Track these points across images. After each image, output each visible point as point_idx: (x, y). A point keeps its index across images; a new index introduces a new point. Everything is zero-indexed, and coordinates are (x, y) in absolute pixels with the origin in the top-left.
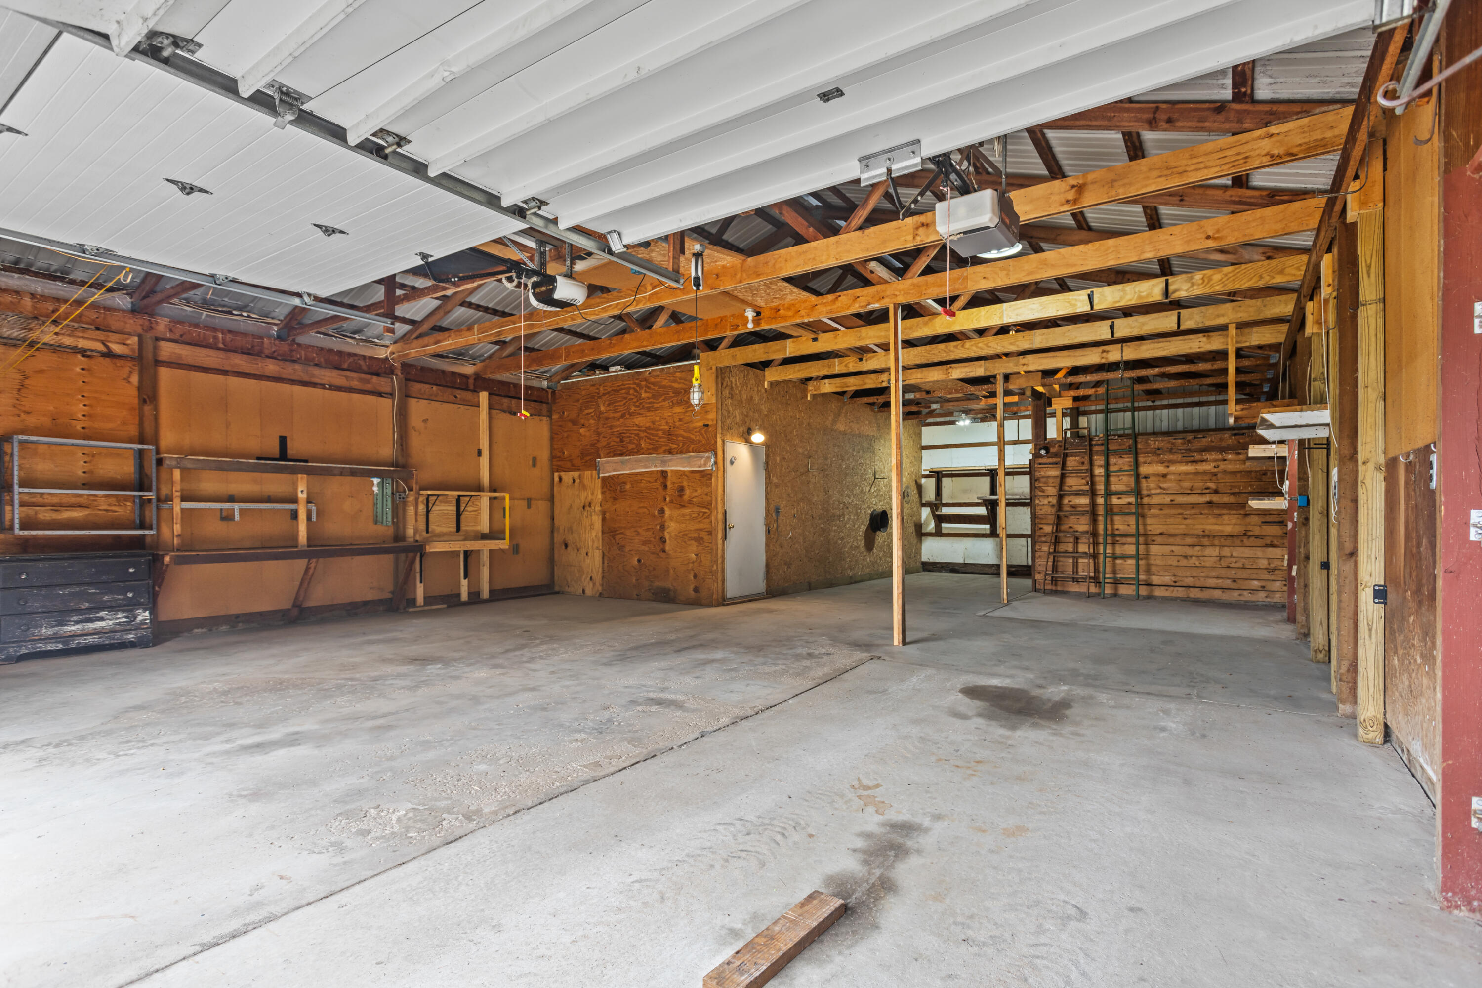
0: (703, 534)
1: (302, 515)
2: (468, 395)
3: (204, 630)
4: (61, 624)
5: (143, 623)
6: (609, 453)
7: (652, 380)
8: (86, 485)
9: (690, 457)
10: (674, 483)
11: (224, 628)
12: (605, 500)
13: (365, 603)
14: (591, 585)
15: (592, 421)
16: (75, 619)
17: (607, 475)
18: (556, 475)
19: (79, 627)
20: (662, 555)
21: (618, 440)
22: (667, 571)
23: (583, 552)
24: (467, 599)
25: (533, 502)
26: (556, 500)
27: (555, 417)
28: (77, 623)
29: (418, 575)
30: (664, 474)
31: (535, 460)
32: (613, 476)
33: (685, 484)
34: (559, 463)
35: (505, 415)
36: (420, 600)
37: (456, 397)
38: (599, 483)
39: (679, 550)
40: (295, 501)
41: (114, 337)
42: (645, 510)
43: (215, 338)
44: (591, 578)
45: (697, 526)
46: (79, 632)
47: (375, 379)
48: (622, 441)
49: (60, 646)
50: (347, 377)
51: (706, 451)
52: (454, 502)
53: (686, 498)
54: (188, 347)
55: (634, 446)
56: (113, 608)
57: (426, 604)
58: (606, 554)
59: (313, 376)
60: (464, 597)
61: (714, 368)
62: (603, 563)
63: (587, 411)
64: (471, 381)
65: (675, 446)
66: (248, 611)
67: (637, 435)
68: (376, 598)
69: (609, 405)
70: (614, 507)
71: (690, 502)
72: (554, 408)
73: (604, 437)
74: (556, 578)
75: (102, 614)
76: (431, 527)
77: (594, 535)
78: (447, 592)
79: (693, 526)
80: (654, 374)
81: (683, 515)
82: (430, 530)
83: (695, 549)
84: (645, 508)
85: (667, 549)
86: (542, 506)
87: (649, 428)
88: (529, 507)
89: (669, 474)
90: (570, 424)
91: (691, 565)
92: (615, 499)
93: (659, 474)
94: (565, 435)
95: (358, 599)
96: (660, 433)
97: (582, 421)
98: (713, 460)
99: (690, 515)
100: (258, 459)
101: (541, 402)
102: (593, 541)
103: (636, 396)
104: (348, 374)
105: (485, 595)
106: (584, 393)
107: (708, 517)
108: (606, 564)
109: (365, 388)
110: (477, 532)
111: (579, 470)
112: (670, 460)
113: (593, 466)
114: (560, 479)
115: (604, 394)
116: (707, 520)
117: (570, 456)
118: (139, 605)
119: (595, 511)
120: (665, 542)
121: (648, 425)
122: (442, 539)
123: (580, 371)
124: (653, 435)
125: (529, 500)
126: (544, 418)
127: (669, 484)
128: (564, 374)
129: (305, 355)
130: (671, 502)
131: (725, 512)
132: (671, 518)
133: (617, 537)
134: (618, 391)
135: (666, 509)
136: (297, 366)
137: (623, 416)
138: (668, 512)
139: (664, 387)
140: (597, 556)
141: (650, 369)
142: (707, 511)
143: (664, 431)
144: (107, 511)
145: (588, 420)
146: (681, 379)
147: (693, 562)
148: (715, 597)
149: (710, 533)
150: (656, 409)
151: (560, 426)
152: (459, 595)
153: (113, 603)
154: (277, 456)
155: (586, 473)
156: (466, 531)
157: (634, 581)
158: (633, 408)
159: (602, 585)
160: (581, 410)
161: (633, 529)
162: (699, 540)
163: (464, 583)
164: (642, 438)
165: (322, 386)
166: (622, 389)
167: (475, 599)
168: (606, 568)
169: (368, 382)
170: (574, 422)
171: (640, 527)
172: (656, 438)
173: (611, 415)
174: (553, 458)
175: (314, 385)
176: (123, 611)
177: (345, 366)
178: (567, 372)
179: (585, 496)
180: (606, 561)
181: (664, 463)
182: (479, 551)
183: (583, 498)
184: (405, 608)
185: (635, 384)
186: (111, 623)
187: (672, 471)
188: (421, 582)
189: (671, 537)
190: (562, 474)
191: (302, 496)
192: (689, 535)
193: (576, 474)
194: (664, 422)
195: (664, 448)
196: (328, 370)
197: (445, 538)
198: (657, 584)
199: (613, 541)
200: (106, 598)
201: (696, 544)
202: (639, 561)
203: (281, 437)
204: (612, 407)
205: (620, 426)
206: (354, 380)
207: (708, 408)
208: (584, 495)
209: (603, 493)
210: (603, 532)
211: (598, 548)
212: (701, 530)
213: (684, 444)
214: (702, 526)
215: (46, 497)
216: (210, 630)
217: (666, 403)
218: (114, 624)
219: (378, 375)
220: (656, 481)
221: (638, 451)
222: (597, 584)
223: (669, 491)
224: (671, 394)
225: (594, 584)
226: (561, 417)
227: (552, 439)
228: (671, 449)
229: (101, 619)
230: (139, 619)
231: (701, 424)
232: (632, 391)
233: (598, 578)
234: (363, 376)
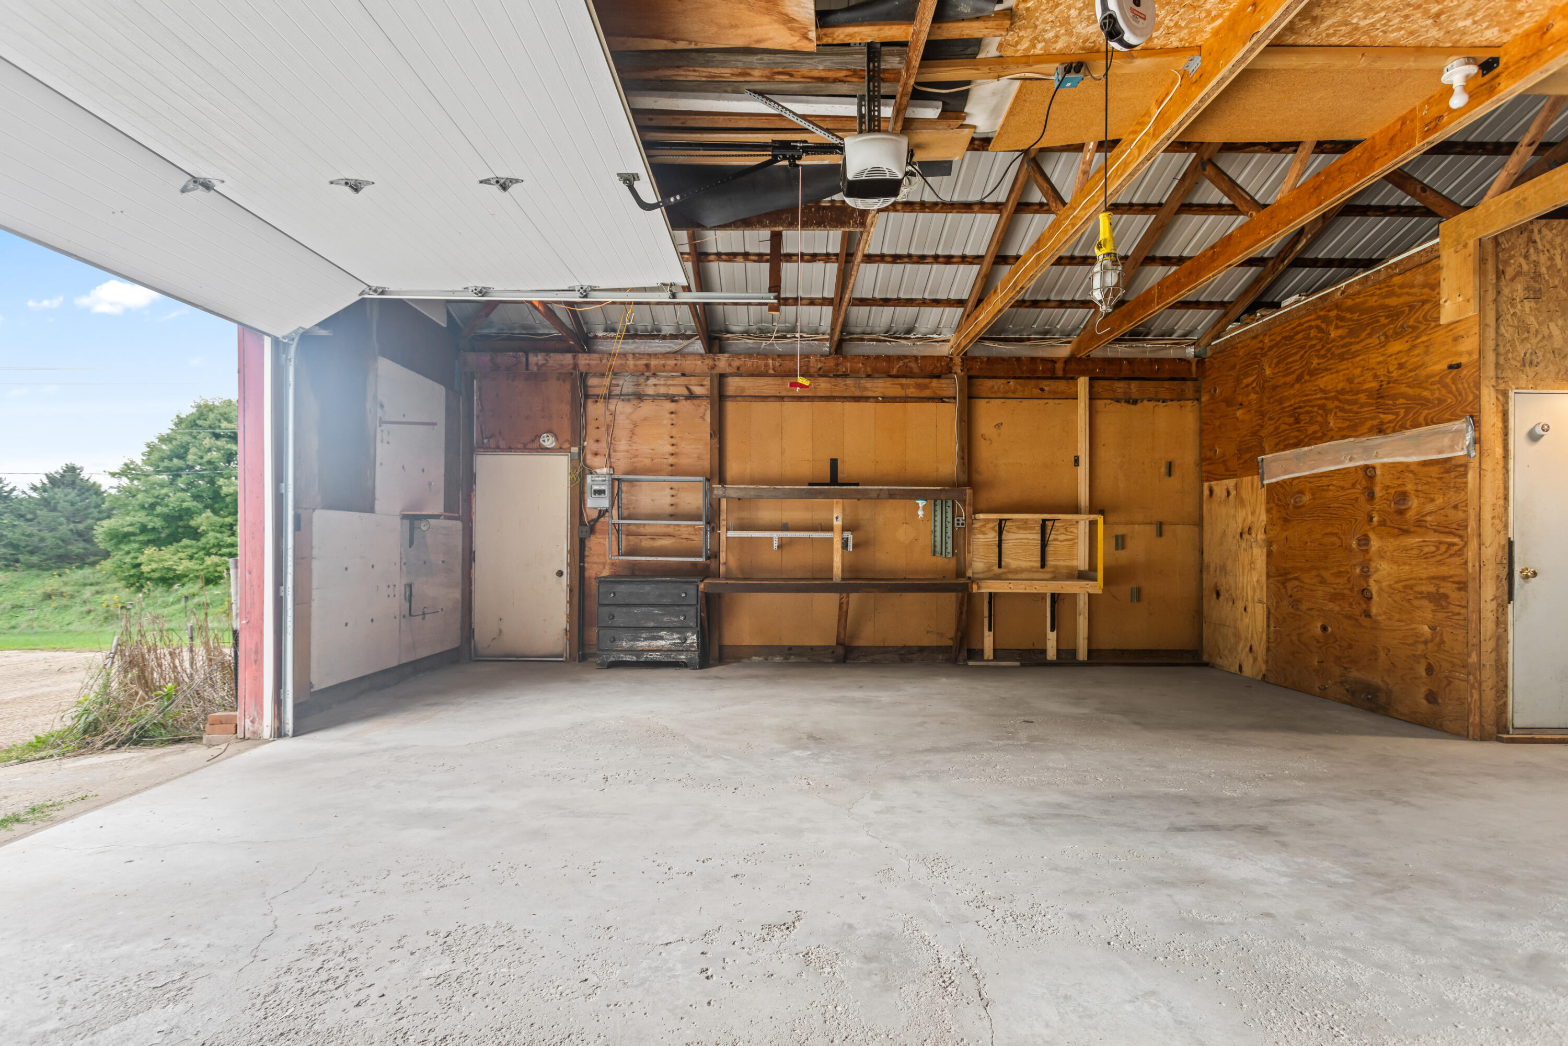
0: (1447, 588)
1: (837, 545)
2: (1062, 385)
3: (761, 659)
4: (636, 639)
5: (691, 645)
6: (1277, 444)
7: (1349, 302)
8: (673, 516)
9: (1419, 435)
10: (1387, 487)
11: (778, 659)
12: (1271, 522)
13: (922, 649)
14: (1251, 660)
15: (1253, 396)
16: (644, 636)
17: (1274, 480)
18: (1206, 485)
19: (646, 643)
20: (1365, 621)
21: (1292, 420)
22: (1374, 652)
23: (1240, 605)
24: (1055, 658)
25: (1165, 527)
26: (1205, 523)
27: (1205, 398)
28: (646, 639)
29: (986, 621)
30: (1368, 471)
31: (1170, 467)
32: (1284, 481)
33: (1410, 487)
34: (1210, 468)
35: (1118, 405)
36: (988, 653)
37: (1042, 390)
38: (1263, 493)
39: (1397, 616)
40: (830, 529)
41: (694, 380)
42: (1334, 539)
43: (766, 365)
44: (1251, 649)
45: (1433, 571)
46: (647, 648)
47: (935, 383)
48: (1297, 421)
49: (635, 659)
50: (902, 385)
51: (1455, 418)
52: (1038, 529)
53: (1411, 515)
54: (750, 379)
55: (1316, 427)
56: (671, 629)
57: (996, 658)
58: (1272, 611)
59: (866, 389)
60: (1051, 654)
61: (1471, 243)
62: (1268, 626)
63: (1245, 382)
64: (1059, 366)
65: (1391, 417)
66: (800, 644)
67: (1322, 407)
68: (934, 644)
69: (1277, 364)
70: (1285, 534)
71: (1420, 523)
72: (1203, 386)
73: (1271, 419)
74: (1205, 642)
75: (663, 633)
76: (1005, 560)
77: (1255, 579)
78: (1027, 645)
79: (1425, 570)
80: (1350, 291)
81: (1406, 549)
82: (1003, 564)
83: (1429, 615)
84: (1336, 534)
85: (1374, 611)
86: (1183, 533)
87: (1342, 392)
88: (1160, 534)
89: (1378, 472)
90: (1223, 406)
91: (1421, 647)
92: (1286, 520)
93: (1361, 474)
94: (1217, 423)
95: (912, 642)
96: (1362, 398)
97: (1240, 399)
98: (1469, 436)
99: (1420, 548)
100: (810, 484)
101: (1184, 379)
102: (1254, 590)
103: (1321, 339)
104: (903, 381)
105: (1082, 655)
106: (1241, 353)
107: (1460, 553)
108: (1272, 628)
109: (922, 395)
110: (1072, 568)
111: (1235, 476)
112: (1380, 446)
113: (1255, 468)
114: (1211, 491)
115: (1271, 348)
116: (1457, 560)
117: (1224, 456)
118: (688, 628)
119: (1256, 541)
120: (1370, 598)
121: (1340, 386)
122: (1019, 576)
123: (1237, 320)
124: (1348, 402)
125: (1160, 525)
126: (1189, 403)
127: (1378, 491)
128: (1215, 331)
129: (851, 367)
130: (1382, 523)
131: (1511, 544)
132: (1381, 555)
133: (1290, 585)
134: (1291, 338)
135: (1372, 536)
136: (849, 381)
137: (1299, 379)
138: (1375, 543)
139: (1372, 309)
140: (1259, 614)
141: (1343, 284)
142: (1456, 540)
143: (1370, 393)
144: (687, 539)
145: (1248, 395)
146: (1401, 287)
147: (1426, 643)
148: (1475, 719)
149: (1462, 586)
150: (1355, 355)
151: (1211, 411)
152: (1044, 651)
153: (671, 625)
154: (828, 481)
155: (1245, 479)
156: (1056, 567)
157: (1316, 663)
158: (1315, 361)
159: (1267, 662)
160: (1238, 380)
161: (1314, 573)
162: (1438, 599)
163: (1052, 636)
164: (1331, 410)
165: (876, 399)
166: (1298, 333)
167: (1067, 658)
168: (1271, 636)
169: (926, 387)
170: (1229, 402)
171: (1326, 569)
172: (1355, 408)
173: (1282, 380)
174: (1203, 460)
175: (866, 399)
176: (678, 633)
177: (894, 372)
178: (1219, 326)
179: (1242, 517)
180: (1272, 624)
181: (1367, 450)
182: (1076, 595)
183: (1240, 520)
184: (964, 661)
185: (1319, 317)
186: (669, 642)
187: (1384, 465)
188: (990, 630)
189: (1381, 590)
190: (1213, 483)
191: (838, 523)
192: (1417, 589)
193: (1230, 483)
194: (1369, 375)
195: (1369, 424)
196: (881, 380)
197: (1024, 576)
198: (1354, 674)
199: (1283, 591)
200: (665, 619)
201: (1431, 606)
202: (1324, 628)
203: (831, 460)
204: (1282, 366)
205: (1295, 396)
206: (910, 387)
207: (1460, 330)
208: (1241, 514)
209: (1268, 511)
210: (1268, 576)
211: (1260, 602)
212: (1444, 578)
213: (1408, 410)
214: (1443, 570)
215: (647, 527)
216: (766, 659)
217: (1374, 340)
218: (671, 644)
219: (938, 377)
220: (1353, 486)
221: (1324, 436)
222: (1260, 659)
223: (1378, 504)
224: (1383, 320)
225: (1255, 659)
226: (1212, 397)
227: (1201, 431)
228: (1382, 423)
229: (662, 638)
230: (689, 641)
231: (1443, 366)
232: (1313, 333)
233: (1260, 650)
234: (920, 381)
